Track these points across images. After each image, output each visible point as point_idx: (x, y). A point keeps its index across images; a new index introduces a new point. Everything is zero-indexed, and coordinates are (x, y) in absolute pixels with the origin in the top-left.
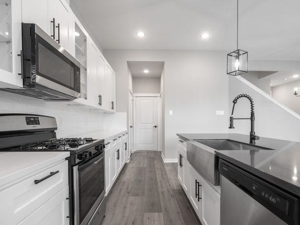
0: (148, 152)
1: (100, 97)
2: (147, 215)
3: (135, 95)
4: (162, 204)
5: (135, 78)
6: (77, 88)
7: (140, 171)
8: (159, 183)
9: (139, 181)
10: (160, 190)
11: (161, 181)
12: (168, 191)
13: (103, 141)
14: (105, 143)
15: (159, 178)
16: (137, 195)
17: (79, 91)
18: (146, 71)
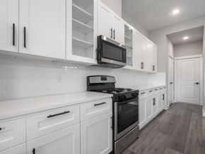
0: (188, 104)
1: (142, 63)
2: (168, 150)
3: (176, 58)
4: (187, 148)
5: (176, 46)
6: (124, 60)
7: (174, 118)
8: (190, 132)
9: (172, 124)
10: (189, 136)
11: (192, 130)
12: (198, 140)
13: (138, 91)
14: (140, 93)
15: (191, 127)
16: (166, 133)
17: (125, 62)
18: (186, 38)
